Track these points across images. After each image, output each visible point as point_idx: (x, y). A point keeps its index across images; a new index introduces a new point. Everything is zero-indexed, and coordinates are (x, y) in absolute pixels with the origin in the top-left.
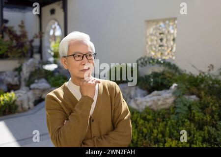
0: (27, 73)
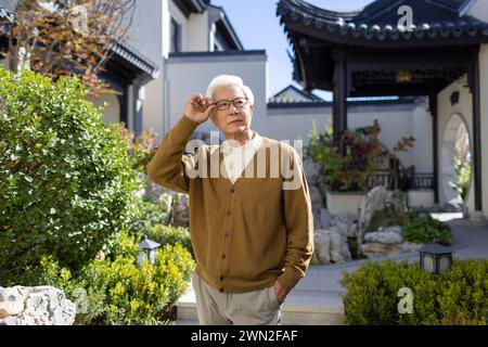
0: (367, 212)
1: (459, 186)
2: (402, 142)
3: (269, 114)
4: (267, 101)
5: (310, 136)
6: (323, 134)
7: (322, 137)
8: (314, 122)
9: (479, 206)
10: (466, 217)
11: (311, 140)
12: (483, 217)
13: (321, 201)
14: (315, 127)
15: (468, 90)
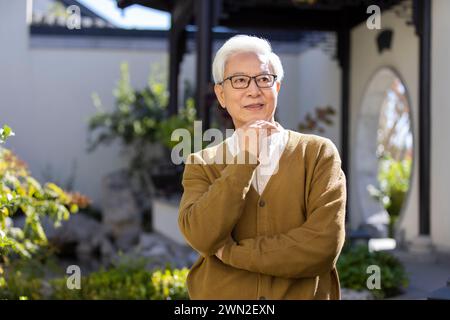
1: (384, 193)
2: (314, 116)
3: (32, 47)
4: (29, 20)
5: (117, 94)
6: (142, 91)
7: (139, 96)
8: (124, 66)
9: (425, 227)
10: (402, 246)
11: (120, 101)
12: (432, 247)
13: (138, 220)
14: (126, 77)
15: (412, 30)
